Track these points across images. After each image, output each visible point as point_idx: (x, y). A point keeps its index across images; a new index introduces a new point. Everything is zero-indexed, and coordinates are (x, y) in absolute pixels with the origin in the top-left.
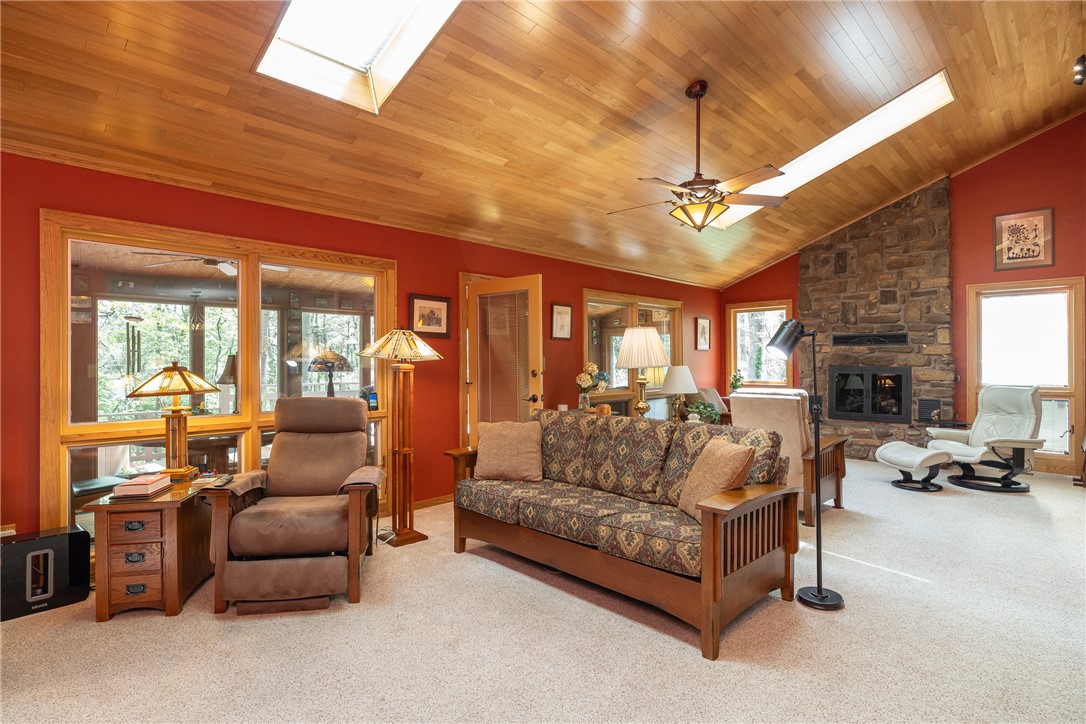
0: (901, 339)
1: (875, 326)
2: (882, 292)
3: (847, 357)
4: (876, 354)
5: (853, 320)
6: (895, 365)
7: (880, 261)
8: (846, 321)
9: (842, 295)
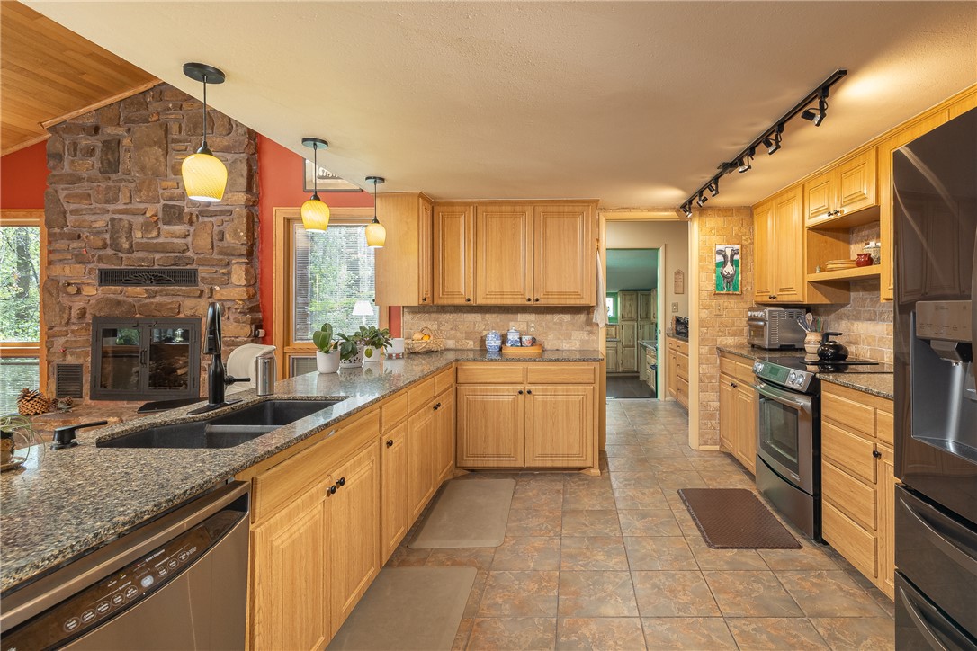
0: (189, 277)
1: (157, 256)
2: (165, 206)
3: (118, 303)
4: (158, 299)
5: (126, 246)
6: (181, 316)
7: (162, 159)
8: (116, 246)
9: (111, 207)
